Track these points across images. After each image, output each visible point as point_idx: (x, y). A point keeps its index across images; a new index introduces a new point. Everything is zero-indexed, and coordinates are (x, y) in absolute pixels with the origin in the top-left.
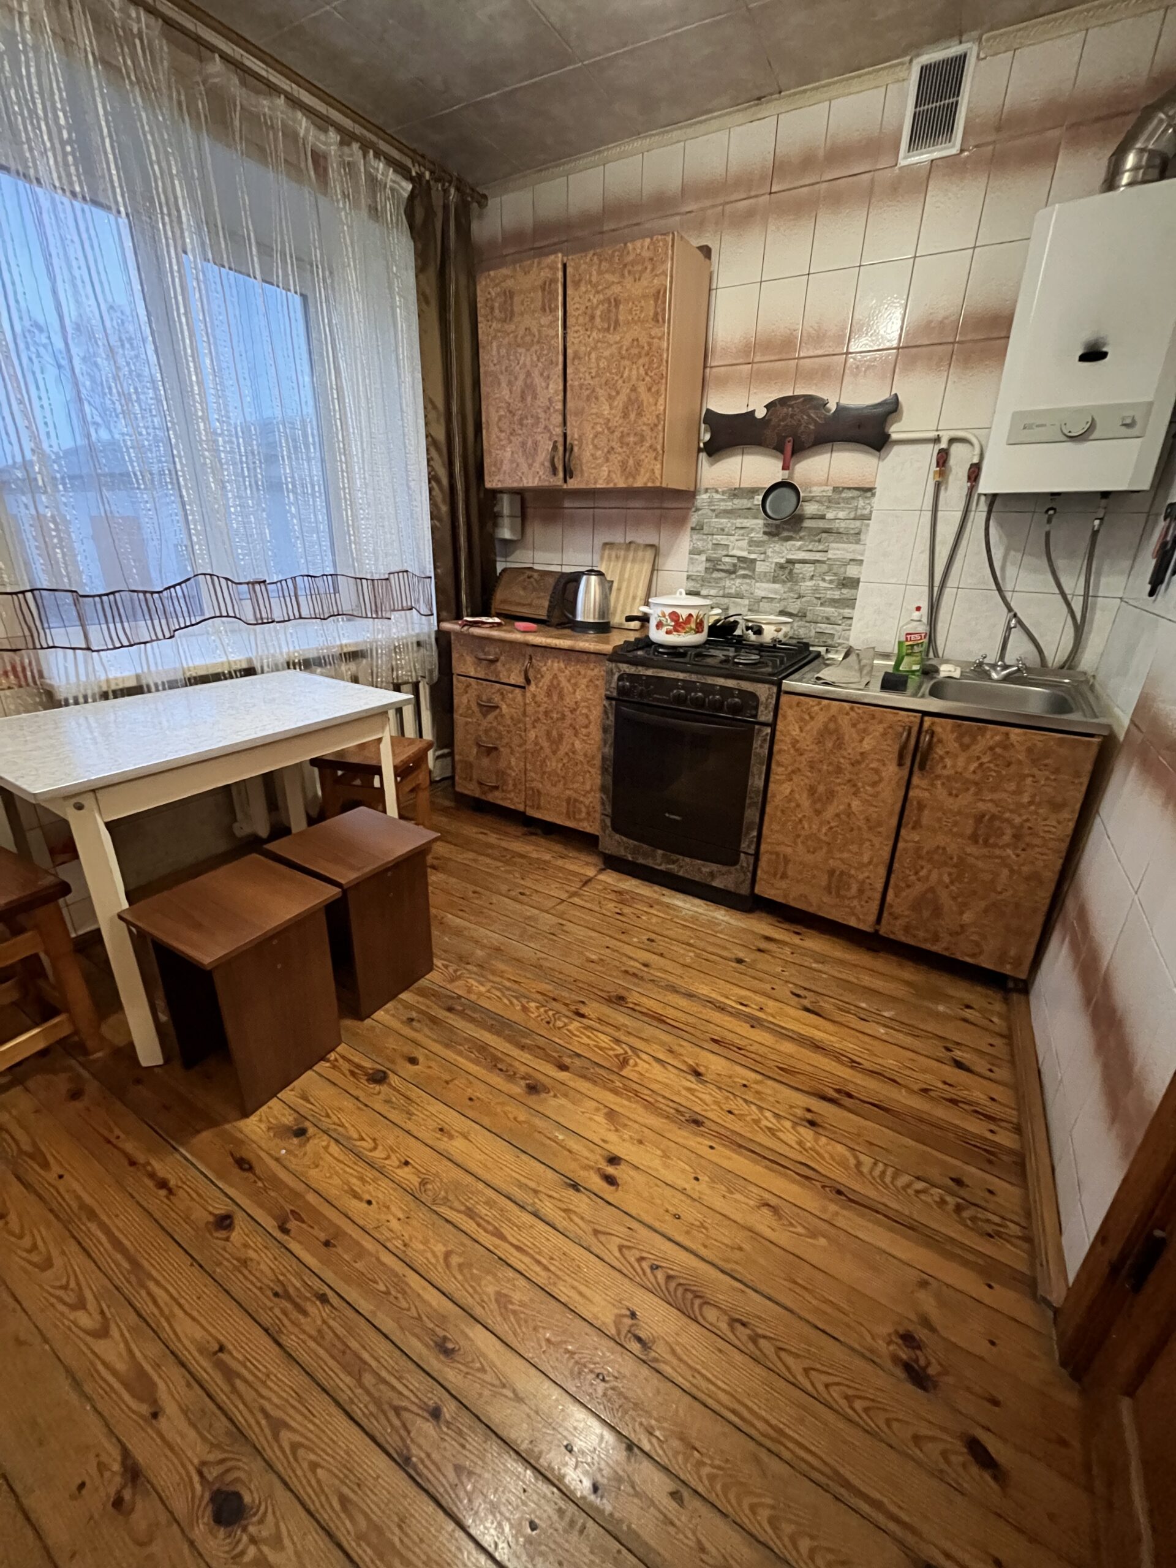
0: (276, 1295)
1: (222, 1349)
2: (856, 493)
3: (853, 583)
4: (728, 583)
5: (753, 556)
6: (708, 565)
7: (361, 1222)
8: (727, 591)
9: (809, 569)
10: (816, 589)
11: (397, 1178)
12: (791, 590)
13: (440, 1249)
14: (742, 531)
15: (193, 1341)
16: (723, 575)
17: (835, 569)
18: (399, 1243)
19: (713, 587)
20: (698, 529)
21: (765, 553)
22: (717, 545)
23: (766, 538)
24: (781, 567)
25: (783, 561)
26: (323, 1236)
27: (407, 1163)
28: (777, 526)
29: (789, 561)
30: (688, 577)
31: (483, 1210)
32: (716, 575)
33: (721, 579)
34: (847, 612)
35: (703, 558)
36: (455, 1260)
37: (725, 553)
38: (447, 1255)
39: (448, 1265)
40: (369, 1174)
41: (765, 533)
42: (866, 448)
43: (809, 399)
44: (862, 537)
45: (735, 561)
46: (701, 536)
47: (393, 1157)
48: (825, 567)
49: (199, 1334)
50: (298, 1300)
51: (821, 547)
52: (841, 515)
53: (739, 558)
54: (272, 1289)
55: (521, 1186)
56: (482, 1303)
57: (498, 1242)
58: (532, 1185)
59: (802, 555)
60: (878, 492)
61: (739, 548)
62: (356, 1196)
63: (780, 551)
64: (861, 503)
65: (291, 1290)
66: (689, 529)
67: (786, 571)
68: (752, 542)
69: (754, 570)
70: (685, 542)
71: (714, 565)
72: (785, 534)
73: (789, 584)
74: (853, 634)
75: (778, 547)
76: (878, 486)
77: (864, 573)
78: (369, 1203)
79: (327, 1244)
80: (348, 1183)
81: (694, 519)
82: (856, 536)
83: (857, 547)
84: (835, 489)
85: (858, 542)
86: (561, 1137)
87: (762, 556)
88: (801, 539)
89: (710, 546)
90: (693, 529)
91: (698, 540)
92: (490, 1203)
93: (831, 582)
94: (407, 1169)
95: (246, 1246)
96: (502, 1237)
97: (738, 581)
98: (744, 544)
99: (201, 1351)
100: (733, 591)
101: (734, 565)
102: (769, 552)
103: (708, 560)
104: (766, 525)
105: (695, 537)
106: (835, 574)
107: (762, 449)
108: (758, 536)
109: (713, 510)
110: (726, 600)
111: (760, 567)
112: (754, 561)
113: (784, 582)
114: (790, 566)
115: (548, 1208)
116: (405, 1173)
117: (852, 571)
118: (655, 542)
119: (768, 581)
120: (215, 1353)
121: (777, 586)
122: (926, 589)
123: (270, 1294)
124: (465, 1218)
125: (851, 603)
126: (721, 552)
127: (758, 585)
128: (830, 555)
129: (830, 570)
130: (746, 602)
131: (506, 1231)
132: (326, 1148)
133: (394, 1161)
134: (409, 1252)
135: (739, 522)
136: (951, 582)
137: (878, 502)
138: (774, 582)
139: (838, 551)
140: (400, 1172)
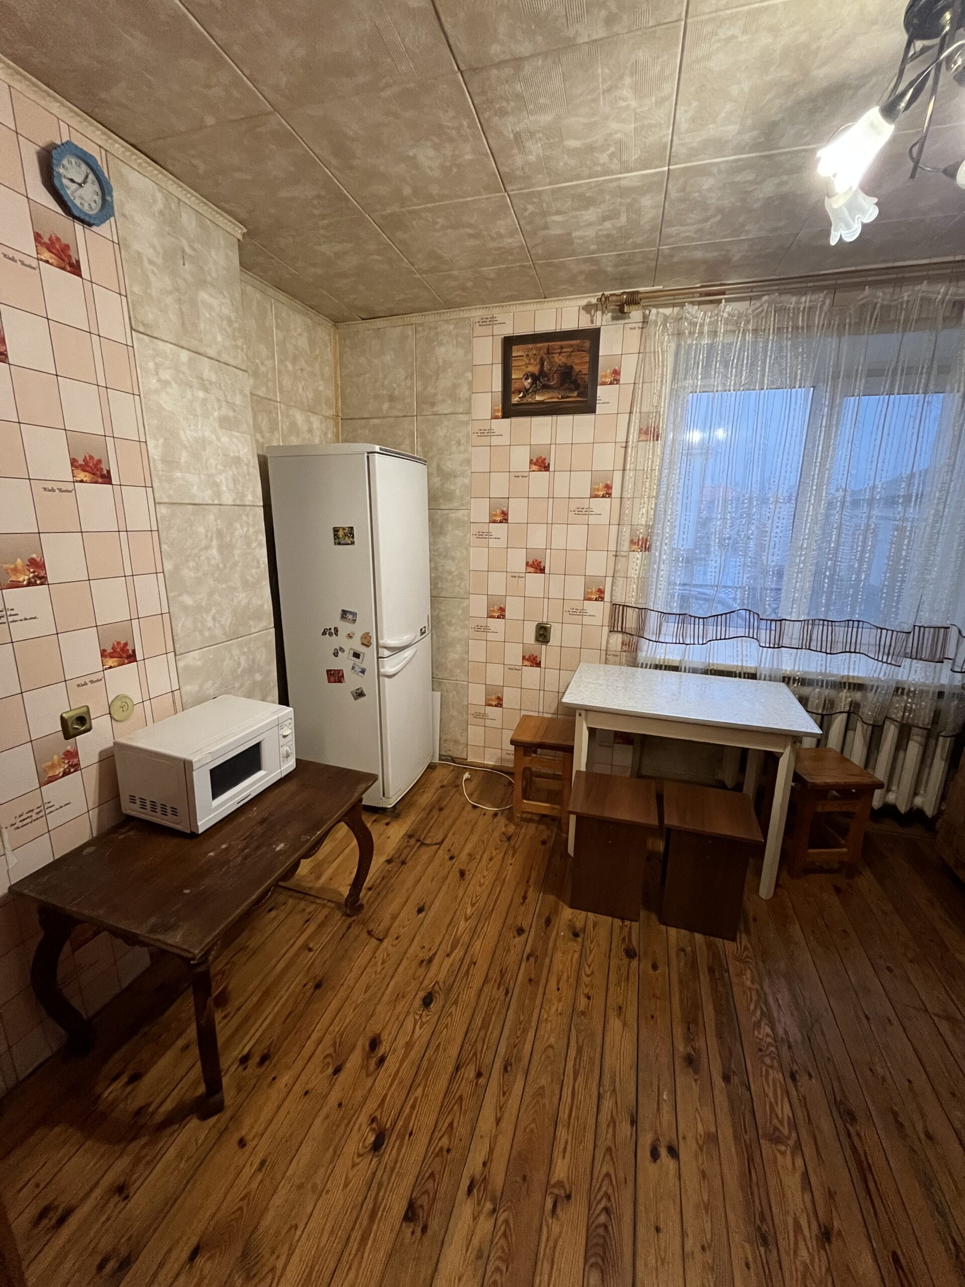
0: (501, 971)
1: (475, 963)
7: (547, 990)
13: (552, 1040)
15: (474, 951)
18: (545, 1016)
26: (533, 976)
27: (589, 998)
31: (585, 1057)
36: (550, 1052)
39: (546, 1049)
40: (573, 980)
47: (589, 989)
50: (502, 982)
54: (502, 968)
55: (613, 1080)
56: (535, 1078)
57: (572, 1076)
58: (618, 1088)
65: (505, 977)
78: (558, 989)
79: (530, 980)
80: (563, 973)
86: (665, 1097)
92: (592, 1060)
94: (586, 1000)
95: (515, 946)
96: (575, 1077)
99: (472, 957)
116: (583, 1000)
120: (472, 963)
132: (575, 951)
133: (586, 991)
140: (582, 996)
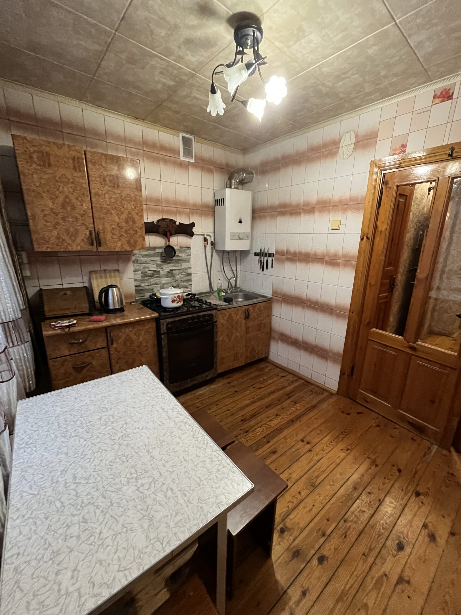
0: (345, 537)
1: (364, 554)
2: (186, 248)
3: (190, 274)
4: (151, 280)
5: (159, 270)
6: (142, 275)
7: (320, 509)
8: (152, 283)
9: (177, 272)
10: (180, 278)
11: (304, 497)
12: (173, 279)
13: (328, 487)
14: (153, 262)
15: (363, 565)
16: (149, 277)
17: (185, 271)
18: (327, 497)
19: (146, 283)
20: (136, 262)
21: (162, 268)
22: (145, 267)
23: (162, 263)
24: (169, 272)
25: (169, 270)
26: (326, 521)
27: (299, 493)
28: (165, 259)
29: (171, 270)
30: (135, 280)
31: (316, 474)
32: (146, 278)
33: (148, 279)
34: (190, 283)
35: (140, 272)
36: (332, 483)
37: (148, 270)
38: (330, 485)
39: (333, 485)
40: (302, 504)
41: (161, 262)
42: (188, 236)
43: (171, 220)
44: (190, 261)
45: (152, 272)
46: (137, 264)
47: (297, 496)
48: (181, 271)
49: (361, 564)
50: (346, 529)
51: (179, 265)
52: (184, 255)
53: (154, 271)
54: (344, 539)
55: (309, 463)
56: (343, 479)
57: (326, 472)
58: (309, 460)
59: (175, 268)
60: (191, 248)
61: (153, 268)
62: (311, 510)
63: (167, 267)
64: (188, 251)
65: (343, 532)
66: (132, 262)
67: (170, 273)
68: (157, 265)
69: (160, 274)
70: (131, 267)
71: (144, 275)
72: (168, 262)
73: (172, 278)
74: (193, 289)
75: (166, 266)
76: (191, 246)
77: (192, 271)
78: (314, 506)
79: (328, 520)
80: (306, 512)
81: (133, 258)
82: (188, 261)
83: (188, 264)
84: (180, 247)
85: (189, 262)
86: (294, 450)
87: (162, 270)
88: (173, 263)
89: (142, 268)
90: (133, 262)
91: (137, 266)
92: (314, 472)
93: (184, 275)
94: (302, 492)
95: (330, 549)
96: (325, 470)
97: (155, 279)
98: (155, 266)
99: (365, 562)
100: (154, 283)
101: (153, 274)
102: (164, 268)
103: (142, 273)
104: (161, 259)
105: (135, 265)
106: (185, 272)
107: (157, 234)
108: (159, 263)
109: (141, 255)
110: (152, 286)
111: (162, 273)
112: (159, 271)
113: (170, 277)
114: (171, 272)
115: (316, 458)
116: (303, 494)
117: (189, 271)
118: (117, 268)
119: (165, 277)
120: (365, 556)
121: (169, 279)
122: (207, 273)
123: (345, 539)
124: (319, 479)
125: (190, 280)
126: (147, 270)
127: (162, 279)
128: (183, 267)
129: (183, 271)
130: (159, 286)
131: (322, 469)
132: (291, 520)
133: (298, 496)
134: (329, 495)
135: (152, 259)
136: (212, 271)
137: (192, 250)
138: (167, 277)
139: (184, 265)
140: (303, 495)
